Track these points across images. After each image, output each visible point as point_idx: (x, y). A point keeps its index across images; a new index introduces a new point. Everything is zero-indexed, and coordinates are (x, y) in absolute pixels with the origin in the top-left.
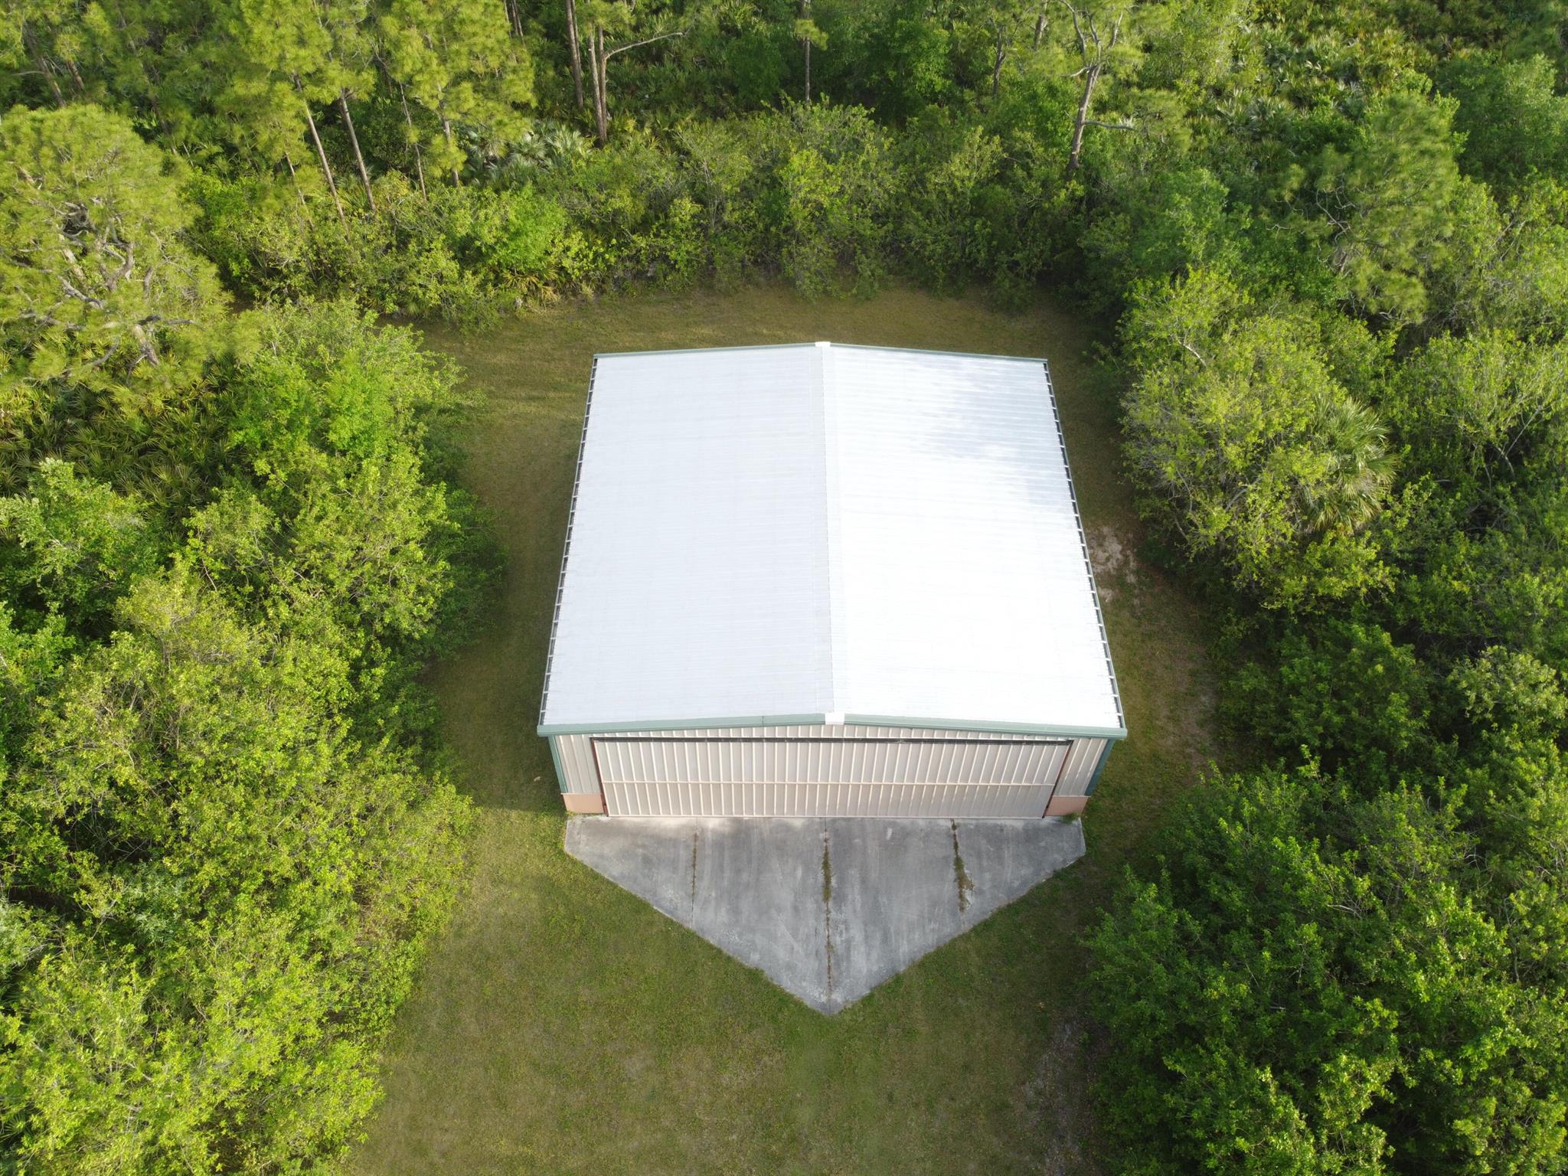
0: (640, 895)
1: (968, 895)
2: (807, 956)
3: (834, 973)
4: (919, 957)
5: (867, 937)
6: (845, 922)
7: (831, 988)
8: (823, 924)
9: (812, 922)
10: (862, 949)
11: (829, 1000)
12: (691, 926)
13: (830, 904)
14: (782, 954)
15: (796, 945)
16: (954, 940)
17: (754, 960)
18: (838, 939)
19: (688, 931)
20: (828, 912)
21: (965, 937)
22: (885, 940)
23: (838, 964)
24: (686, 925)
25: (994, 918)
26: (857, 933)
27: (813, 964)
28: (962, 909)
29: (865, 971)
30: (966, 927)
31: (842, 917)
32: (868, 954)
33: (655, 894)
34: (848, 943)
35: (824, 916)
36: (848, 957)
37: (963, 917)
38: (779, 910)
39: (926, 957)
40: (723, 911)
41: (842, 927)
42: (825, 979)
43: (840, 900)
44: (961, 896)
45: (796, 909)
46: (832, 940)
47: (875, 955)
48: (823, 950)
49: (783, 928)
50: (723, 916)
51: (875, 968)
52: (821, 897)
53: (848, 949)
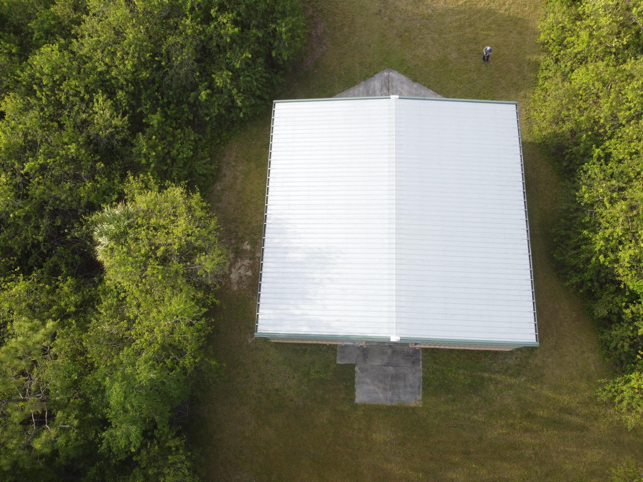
2: (396, 86)
3: (387, 81)
4: (356, 86)
5: (375, 92)
7: (388, 76)
11: (389, 73)
14: (406, 87)
15: (401, 90)
17: (415, 85)
18: (385, 92)
22: (368, 91)
23: (385, 84)
27: (394, 84)
29: (376, 82)
32: (374, 87)
34: (381, 91)
36: (382, 86)
42: (390, 79)
48: (391, 88)
51: (372, 82)
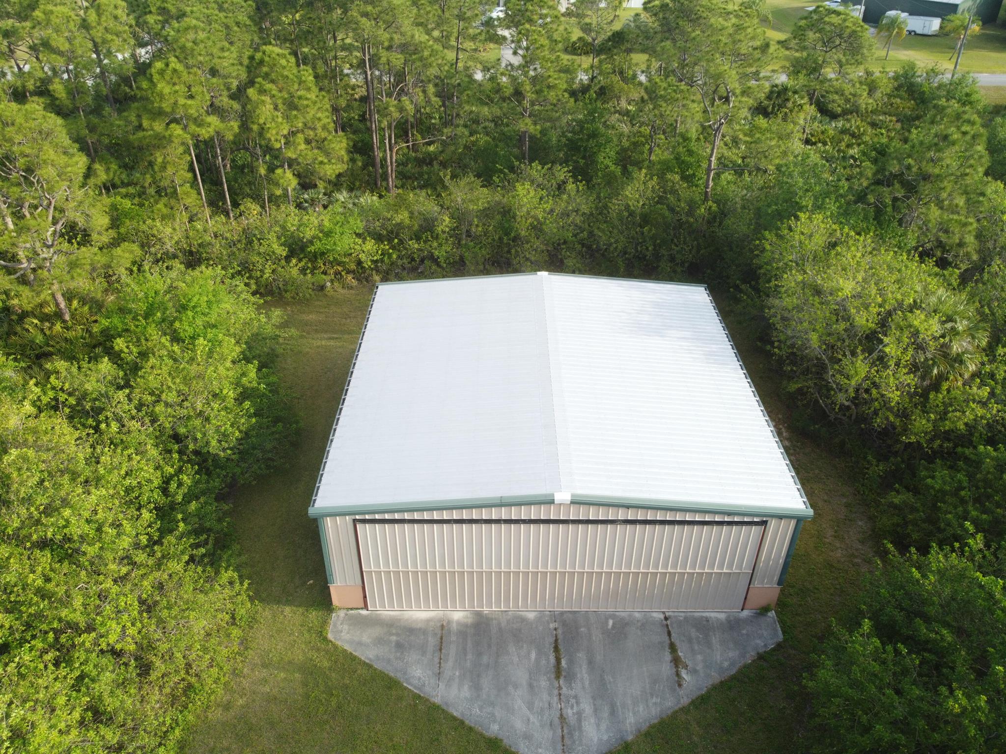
0: (392, 674)
1: (684, 673)
2: (542, 726)
3: (567, 741)
4: (645, 727)
5: (596, 711)
6: (576, 697)
8: (556, 699)
9: (545, 696)
10: (592, 721)
12: (437, 700)
13: (561, 682)
14: (519, 725)
15: (531, 717)
16: (676, 712)
17: (493, 730)
18: (570, 711)
19: (434, 704)
20: (560, 688)
21: (684, 710)
22: (613, 713)
23: (571, 734)
24: (432, 700)
25: (709, 692)
26: (587, 707)
27: (548, 734)
28: (680, 685)
29: (596, 740)
30: (685, 701)
31: (573, 693)
32: (598, 725)
33: (405, 673)
34: (579, 714)
35: (556, 692)
36: (580, 728)
37: (681, 692)
38: (516, 687)
39: (652, 727)
40: (466, 687)
41: (574, 701)
42: (559, 746)
43: (570, 678)
44: (678, 674)
45: (531, 686)
46: (564, 712)
47: (603, 727)
48: (557, 721)
49: (519, 702)
50: (466, 692)
51: (605, 737)
52: (553, 676)
53: (579, 720)
